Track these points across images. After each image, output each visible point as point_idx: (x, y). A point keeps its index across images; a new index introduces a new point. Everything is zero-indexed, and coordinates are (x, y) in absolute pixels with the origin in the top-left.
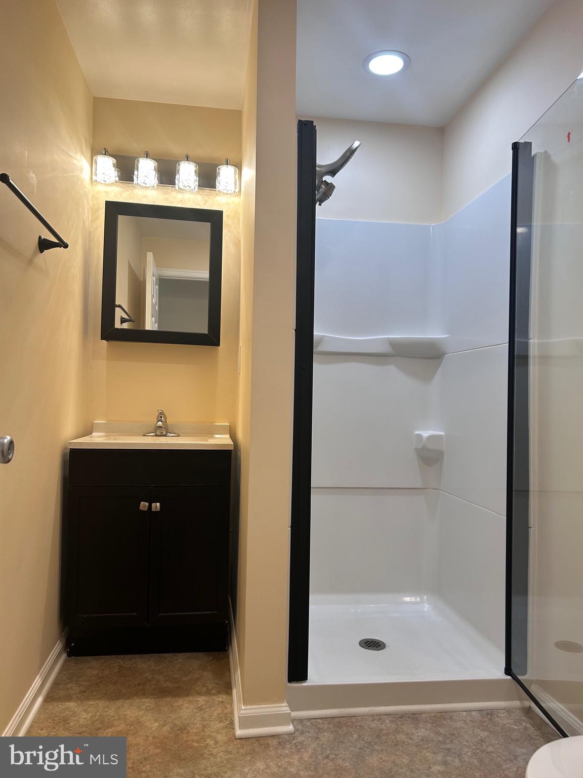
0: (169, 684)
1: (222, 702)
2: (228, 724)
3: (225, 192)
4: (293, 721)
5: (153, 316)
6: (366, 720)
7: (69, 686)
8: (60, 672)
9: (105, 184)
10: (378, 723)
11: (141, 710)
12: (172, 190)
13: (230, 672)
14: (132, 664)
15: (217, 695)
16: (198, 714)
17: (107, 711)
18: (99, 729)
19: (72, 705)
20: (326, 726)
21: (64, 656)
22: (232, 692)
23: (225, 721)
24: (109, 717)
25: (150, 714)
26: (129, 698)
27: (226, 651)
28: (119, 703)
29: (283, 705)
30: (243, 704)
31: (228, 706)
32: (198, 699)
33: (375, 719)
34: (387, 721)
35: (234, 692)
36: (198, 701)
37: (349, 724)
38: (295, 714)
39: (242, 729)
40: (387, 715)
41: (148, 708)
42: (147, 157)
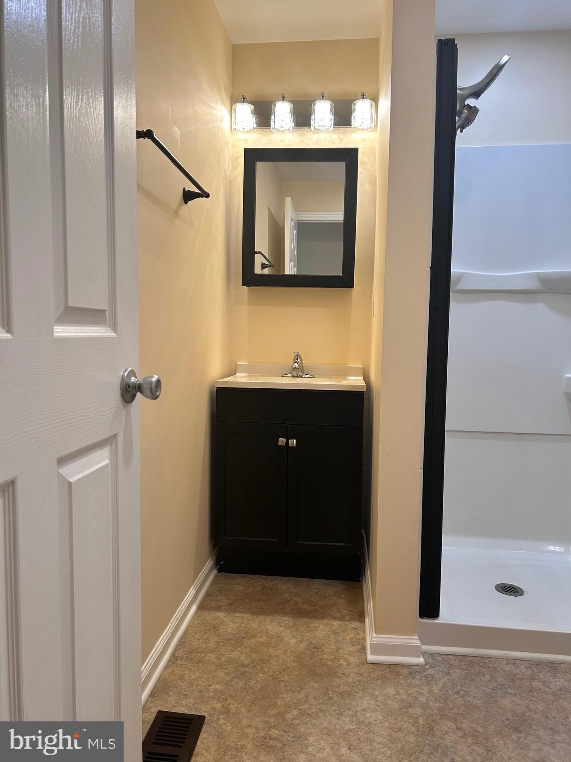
0: (306, 606)
1: (355, 628)
2: (360, 649)
3: (361, 128)
4: (424, 654)
5: (291, 261)
6: (500, 663)
7: (219, 598)
8: (211, 586)
9: (244, 132)
10: (512, 667)
11: (281, 626)
12: (307, 131)
13: (363, 602)
14: (273, 585)
15: (350, 621)
16: (332, 636)
17: (251, 624)
18: (243, 638)
19: (221, 614)
20: (457, 663)
21: (215, 571)
22: (365, 621)
23: (358, 645)
24: (252, 629)
25: (288, 631)
26: (270, 614)
27: (360, 581)
28: (261, 618)
29: (415, 638)
30: (375, 633)
31: (361, 633)
32: (333, 623)
33: (509, 663)
34: (523, 667)
35: (367, 620)
36: (333, 625)
37: (481, 664)
38: (424, 648)
39: (373, 655)
40: (523, 660)
41: (287, 625)
42: (283, 100)
